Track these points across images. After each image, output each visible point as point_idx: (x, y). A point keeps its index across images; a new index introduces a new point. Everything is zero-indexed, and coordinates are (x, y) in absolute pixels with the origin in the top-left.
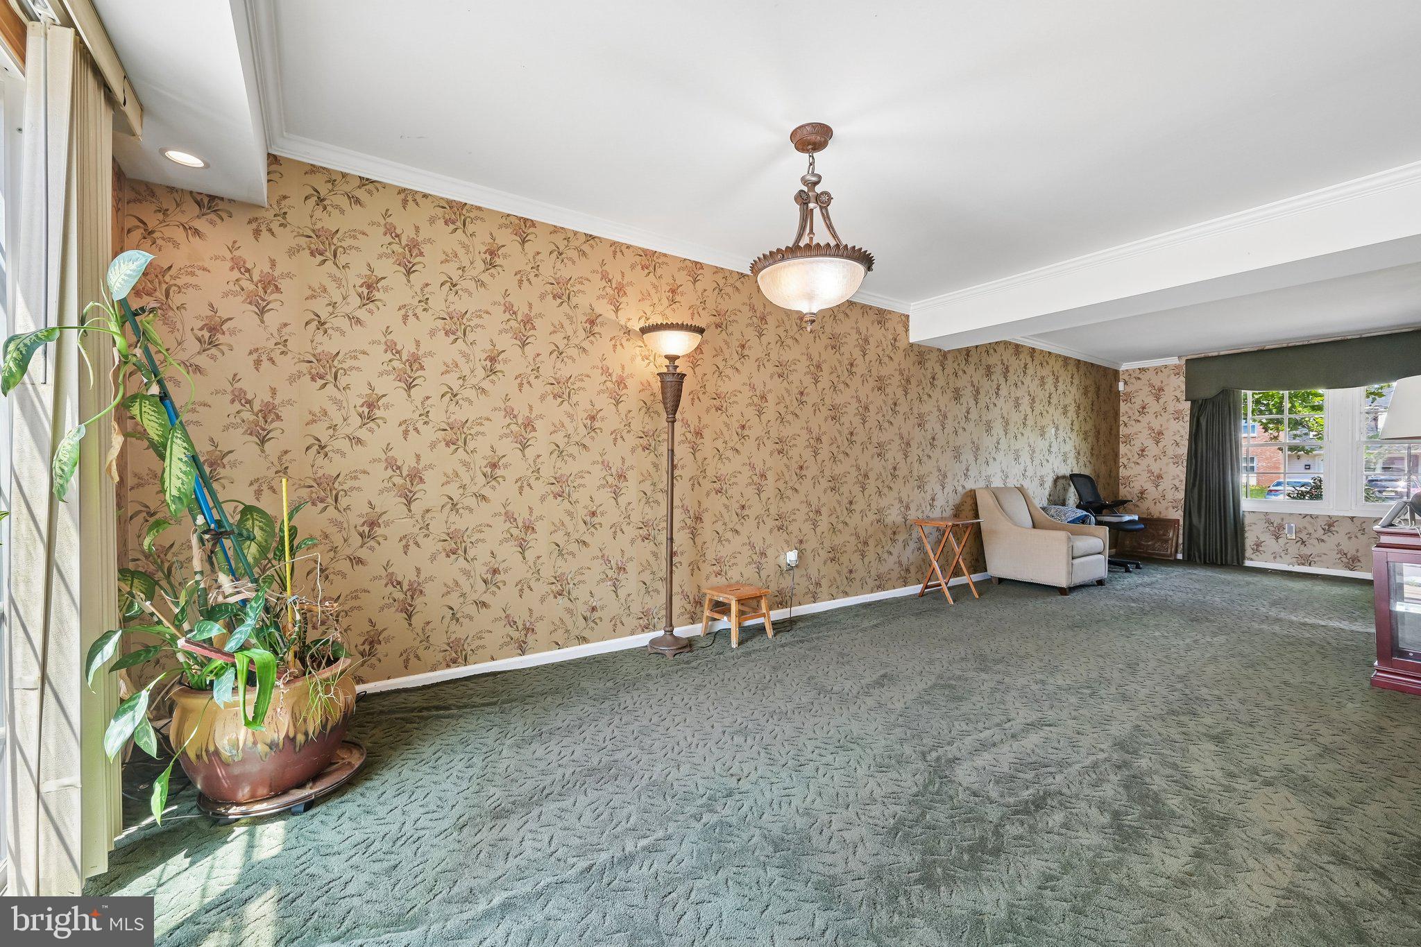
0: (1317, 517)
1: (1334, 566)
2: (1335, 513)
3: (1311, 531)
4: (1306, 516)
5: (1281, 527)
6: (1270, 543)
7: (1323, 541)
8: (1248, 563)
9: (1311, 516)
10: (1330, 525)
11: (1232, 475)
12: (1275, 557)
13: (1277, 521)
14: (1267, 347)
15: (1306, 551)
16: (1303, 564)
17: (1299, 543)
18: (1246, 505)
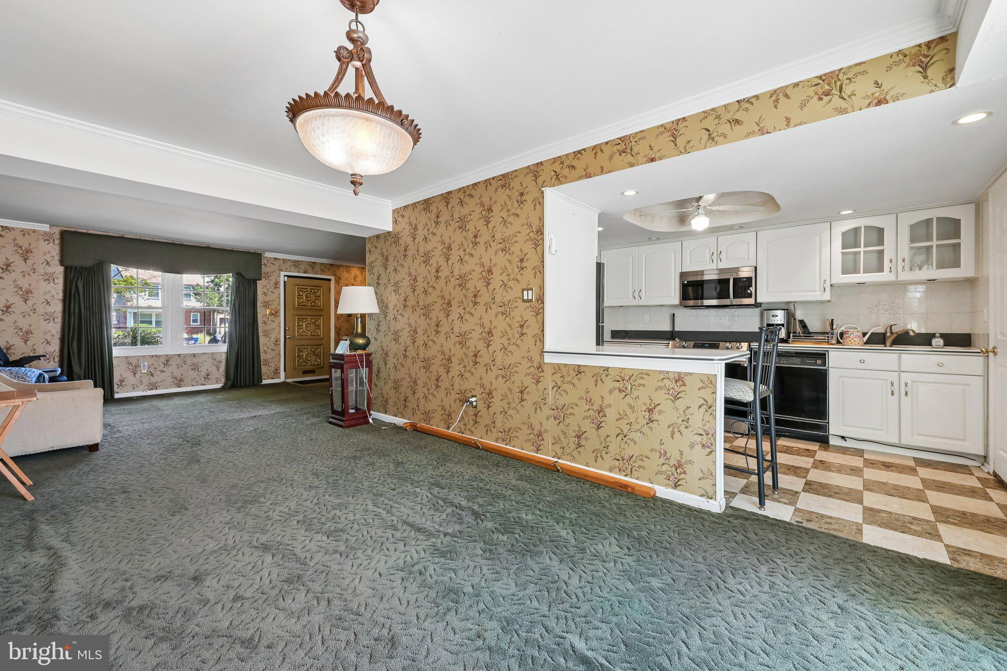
0: (160, 356)
1: (170, 387)
2: (170, 353)
3: (157, 366)
4: (153, 356)
5: (137, 366)
6: (130, 378)
7: (163, 371)
8: (116, 396)
9: (156, 356)
10: (167, 360)
11: (107, 329)
12: (134, 388)
13: (134, 362)
14: (126, 236)
15: (153, 380)
16: (152, 389)
17: (149, 375)
18: (117, 352)
